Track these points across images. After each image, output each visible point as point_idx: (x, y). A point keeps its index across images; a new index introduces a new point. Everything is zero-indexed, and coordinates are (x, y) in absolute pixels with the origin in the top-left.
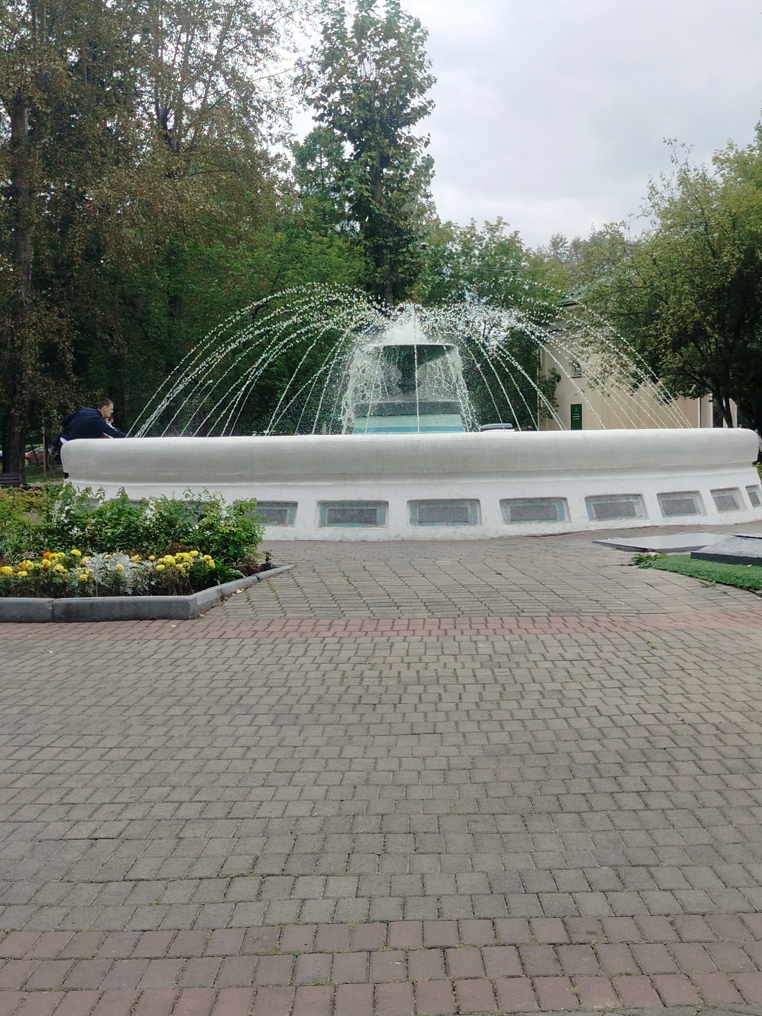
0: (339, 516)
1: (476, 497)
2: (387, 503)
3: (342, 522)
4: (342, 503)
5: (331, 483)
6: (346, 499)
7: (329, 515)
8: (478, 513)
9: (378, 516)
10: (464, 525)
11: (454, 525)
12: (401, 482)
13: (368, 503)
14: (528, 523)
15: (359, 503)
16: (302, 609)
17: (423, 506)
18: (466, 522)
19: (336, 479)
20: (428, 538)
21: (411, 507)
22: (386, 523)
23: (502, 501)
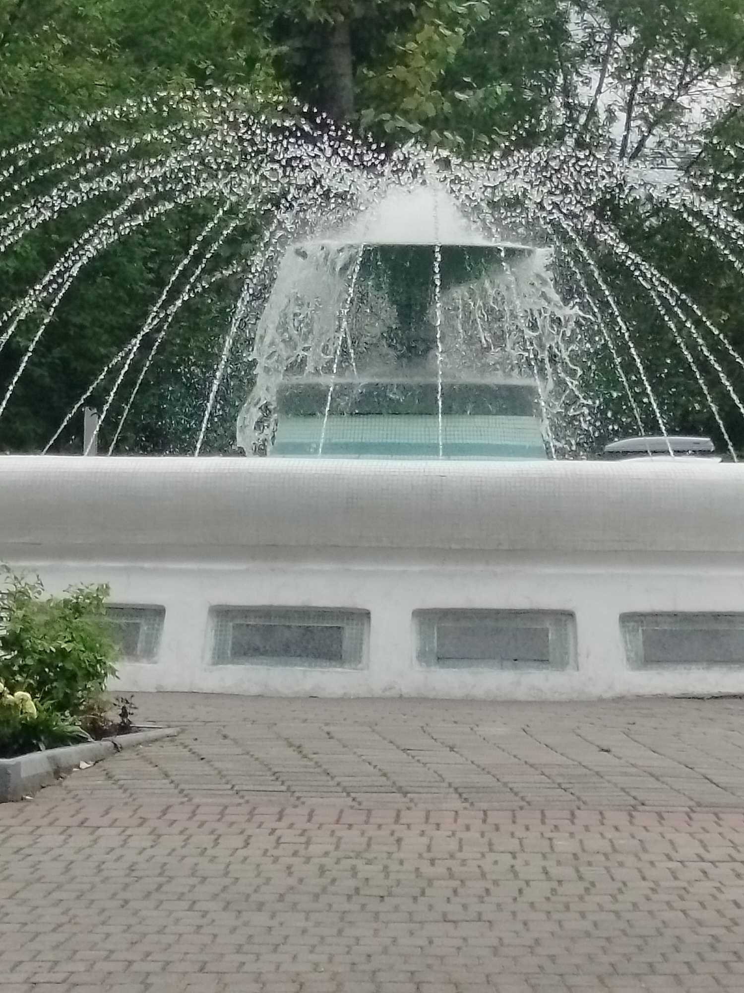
0: (257, 641)
1: (568, 607)
2: (367, 614)
3: (262, 654)
4: (266, 612)
5: (242, 566)
6: (276, 603)
7: (234, 637)
8: (572, 642)
9: (347, 643)
10: (537, 668)
11: (516, 668)
12: (398, 568)
13: (323, 613)
14: (681, 667)
15: (304, 612)
16: (220, 792)
17: (449, 624)
18: (542, 660)
19: (253, 558)
20: (458, 693)
21: (421, 624)
22: (364, 659)
23: (627, 619)
